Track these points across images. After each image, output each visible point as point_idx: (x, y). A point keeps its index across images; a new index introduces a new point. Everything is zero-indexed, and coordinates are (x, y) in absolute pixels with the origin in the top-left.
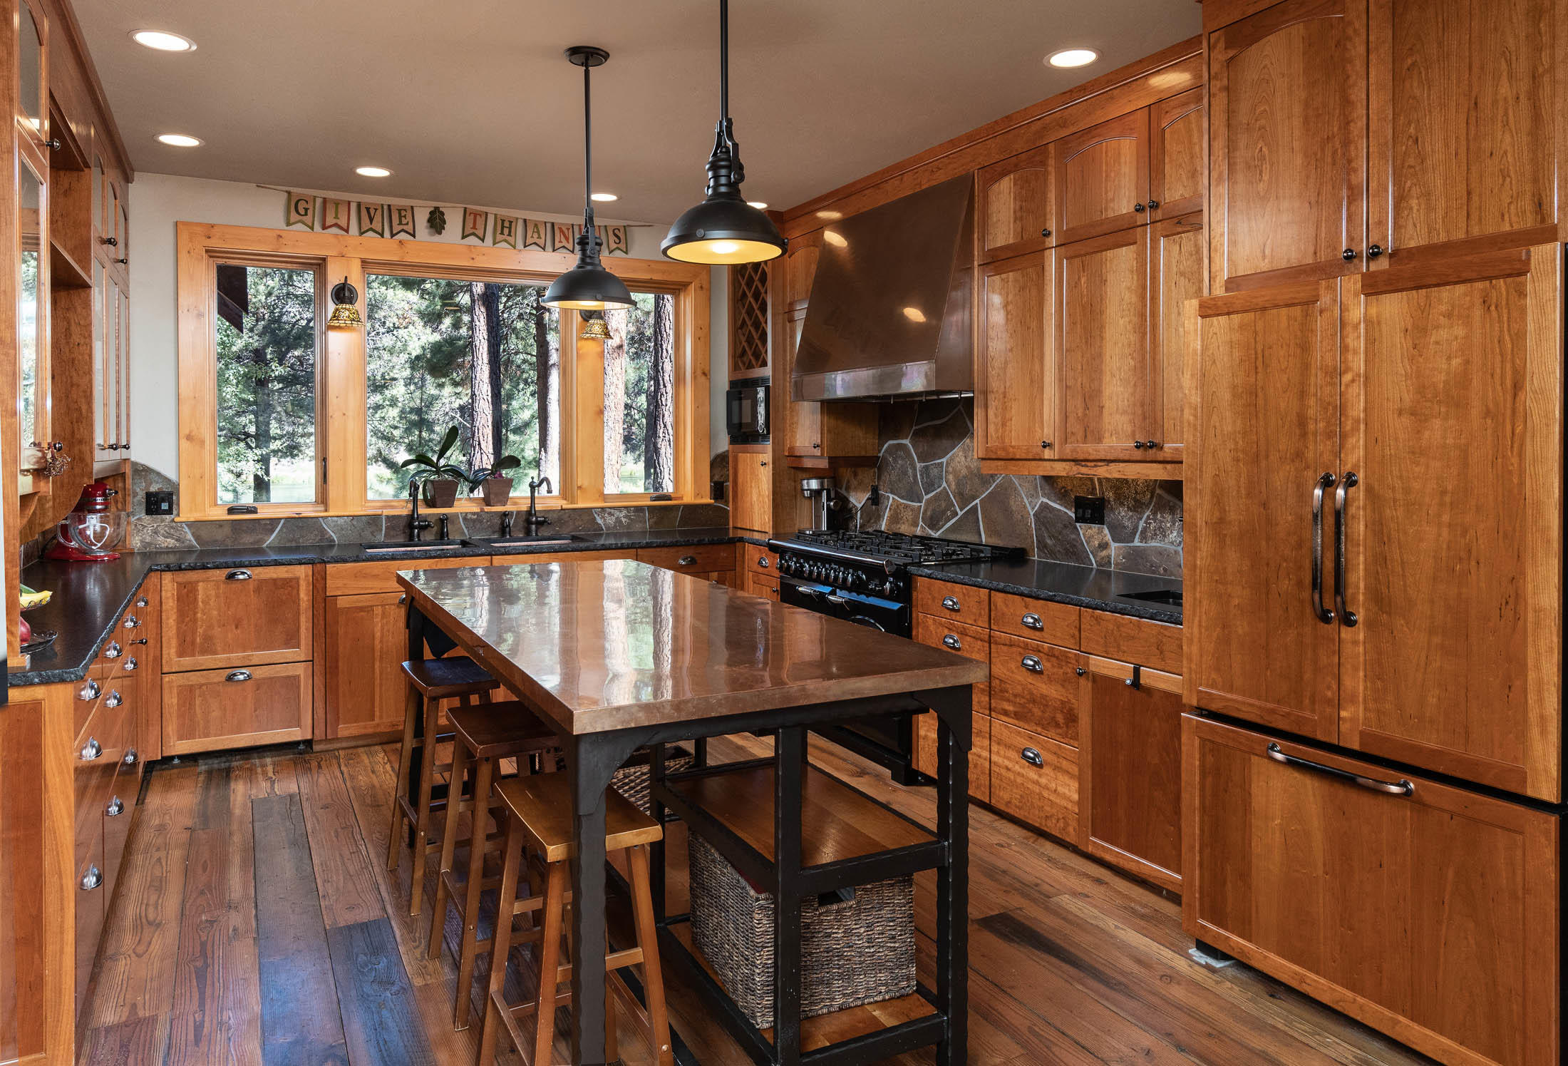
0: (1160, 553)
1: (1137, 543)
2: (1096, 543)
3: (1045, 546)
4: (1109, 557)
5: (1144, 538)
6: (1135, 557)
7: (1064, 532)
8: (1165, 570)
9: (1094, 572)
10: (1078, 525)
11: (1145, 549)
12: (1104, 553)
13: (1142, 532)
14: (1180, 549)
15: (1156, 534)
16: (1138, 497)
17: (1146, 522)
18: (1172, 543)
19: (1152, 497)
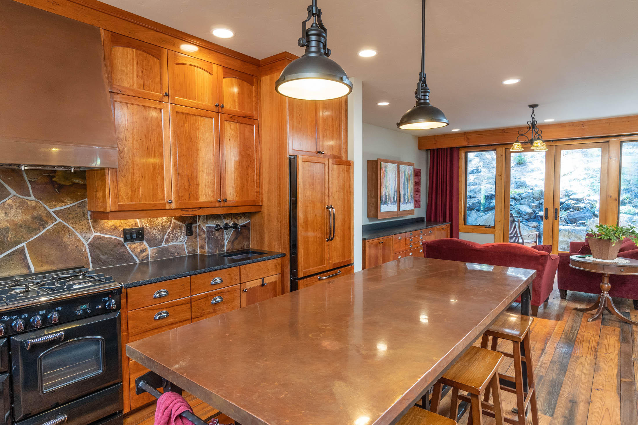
0: (175, 247)
1: (163, 245)
2: (139, 250)
3: (100, 260)
4: (147, 255)
5: (167, 241)
6: (163, 252)
7: (115, 249)
8: (178, 254)
9: (138, 265)
10: (125, 244)
11: (167, 247)
12: (144, 254)
13: (166, 240)
14: (184, 243)
15: (173, 239)
16: (164, 224)
17: (168, 235)
18: (181, 241)
19: (170, 224)
